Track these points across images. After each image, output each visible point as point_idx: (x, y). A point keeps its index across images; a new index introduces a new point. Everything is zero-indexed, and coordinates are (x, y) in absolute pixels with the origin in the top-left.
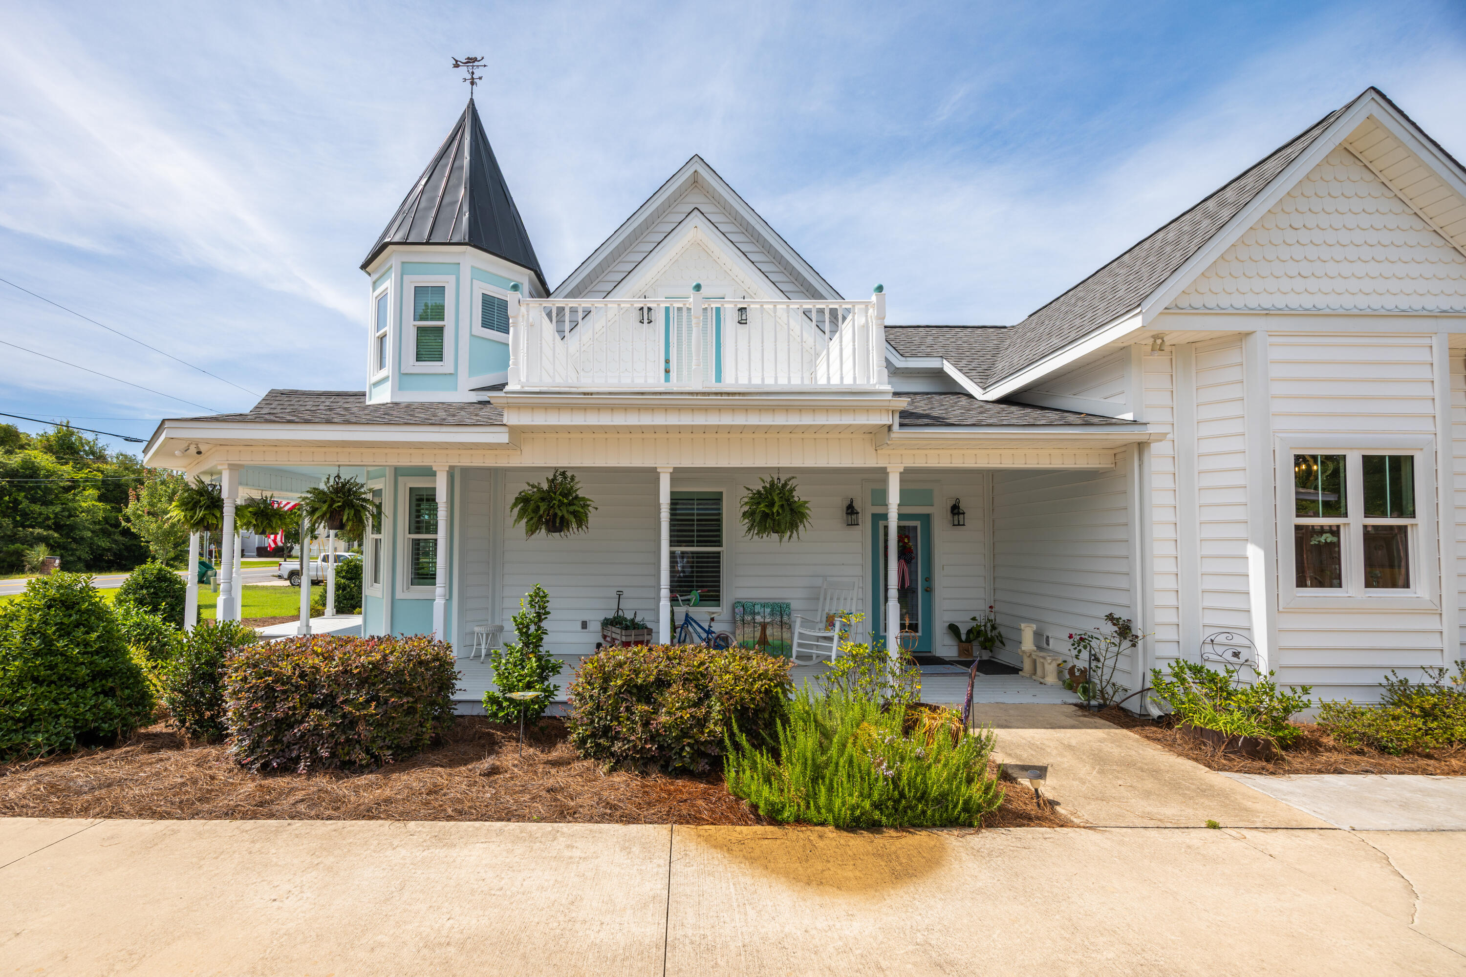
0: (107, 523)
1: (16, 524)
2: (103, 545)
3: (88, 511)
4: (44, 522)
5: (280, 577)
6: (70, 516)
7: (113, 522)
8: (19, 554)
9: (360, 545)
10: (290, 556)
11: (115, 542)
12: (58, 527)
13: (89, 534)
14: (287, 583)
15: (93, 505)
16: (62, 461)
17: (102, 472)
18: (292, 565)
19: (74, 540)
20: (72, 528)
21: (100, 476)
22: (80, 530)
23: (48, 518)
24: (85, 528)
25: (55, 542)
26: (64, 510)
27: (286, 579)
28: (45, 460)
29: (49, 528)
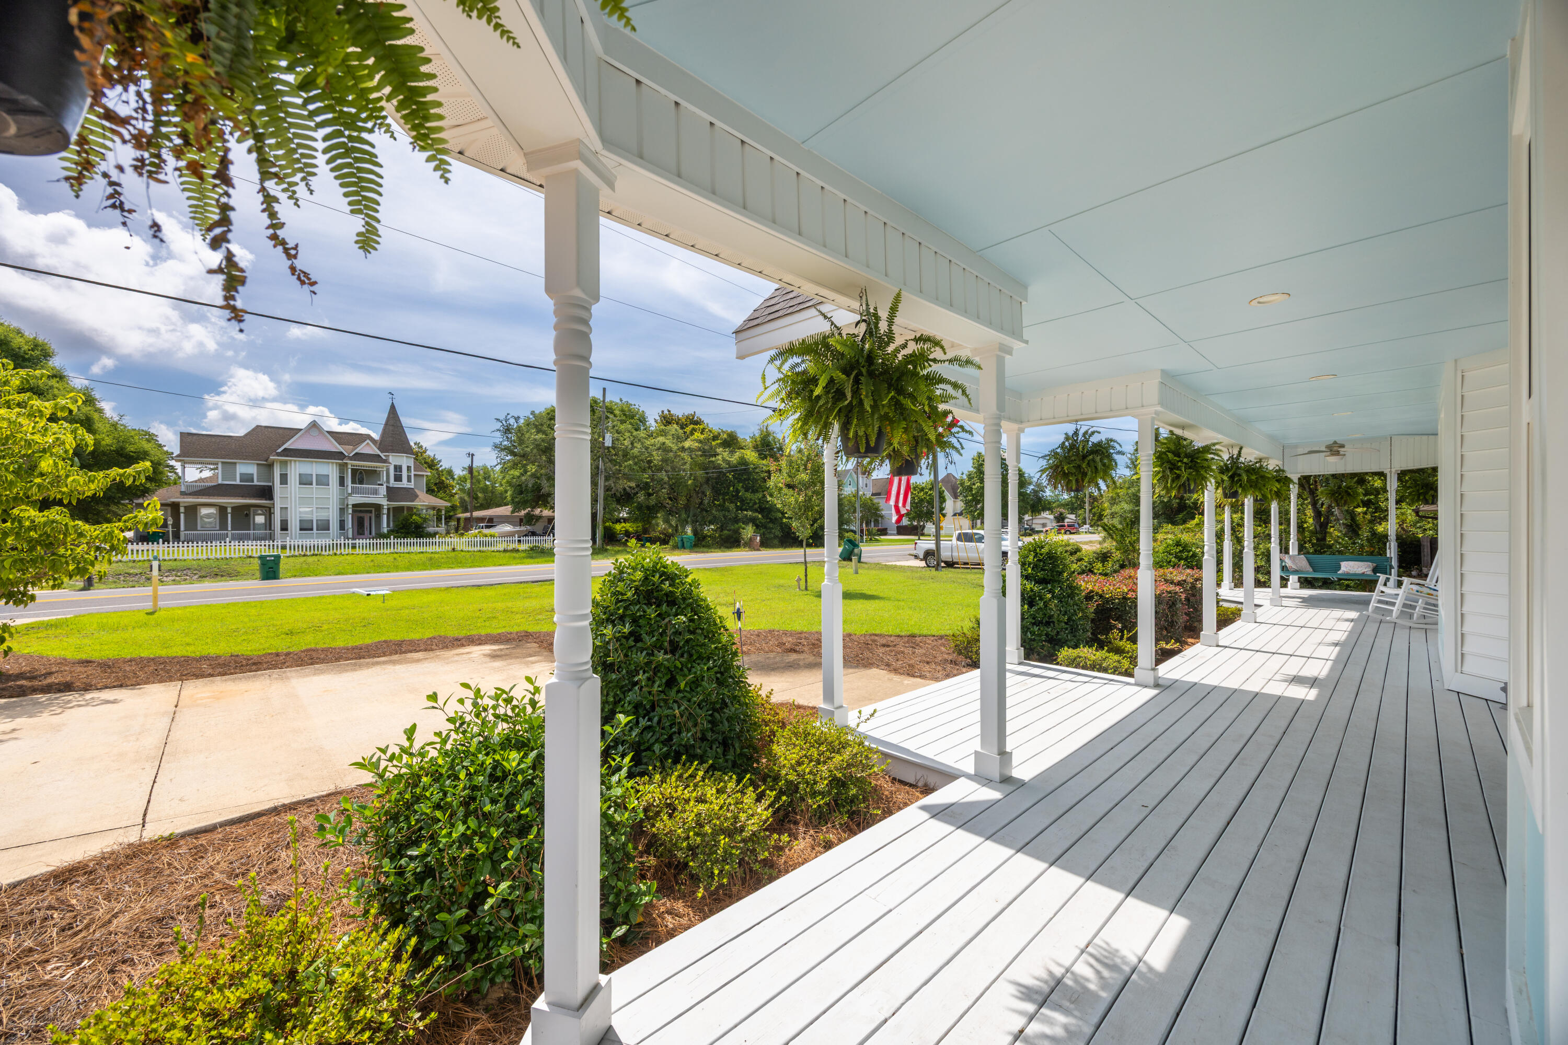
1: (738, 508)
4: (752, 506)
5: (916, 557)
6: (768, 501)
8: (737, 532)
9: (982, 523)
10: (923, 535)
12: (761, 510)
14: (923, 564)
16: (763, 457)
18: (927, 544)
19: (770, 520)
20: (770, 511)
22: (774, 513)
23: (755, 503)
25: (758, 522)
27: (921, 560)
28: (751, 456)
29: (756, 511)
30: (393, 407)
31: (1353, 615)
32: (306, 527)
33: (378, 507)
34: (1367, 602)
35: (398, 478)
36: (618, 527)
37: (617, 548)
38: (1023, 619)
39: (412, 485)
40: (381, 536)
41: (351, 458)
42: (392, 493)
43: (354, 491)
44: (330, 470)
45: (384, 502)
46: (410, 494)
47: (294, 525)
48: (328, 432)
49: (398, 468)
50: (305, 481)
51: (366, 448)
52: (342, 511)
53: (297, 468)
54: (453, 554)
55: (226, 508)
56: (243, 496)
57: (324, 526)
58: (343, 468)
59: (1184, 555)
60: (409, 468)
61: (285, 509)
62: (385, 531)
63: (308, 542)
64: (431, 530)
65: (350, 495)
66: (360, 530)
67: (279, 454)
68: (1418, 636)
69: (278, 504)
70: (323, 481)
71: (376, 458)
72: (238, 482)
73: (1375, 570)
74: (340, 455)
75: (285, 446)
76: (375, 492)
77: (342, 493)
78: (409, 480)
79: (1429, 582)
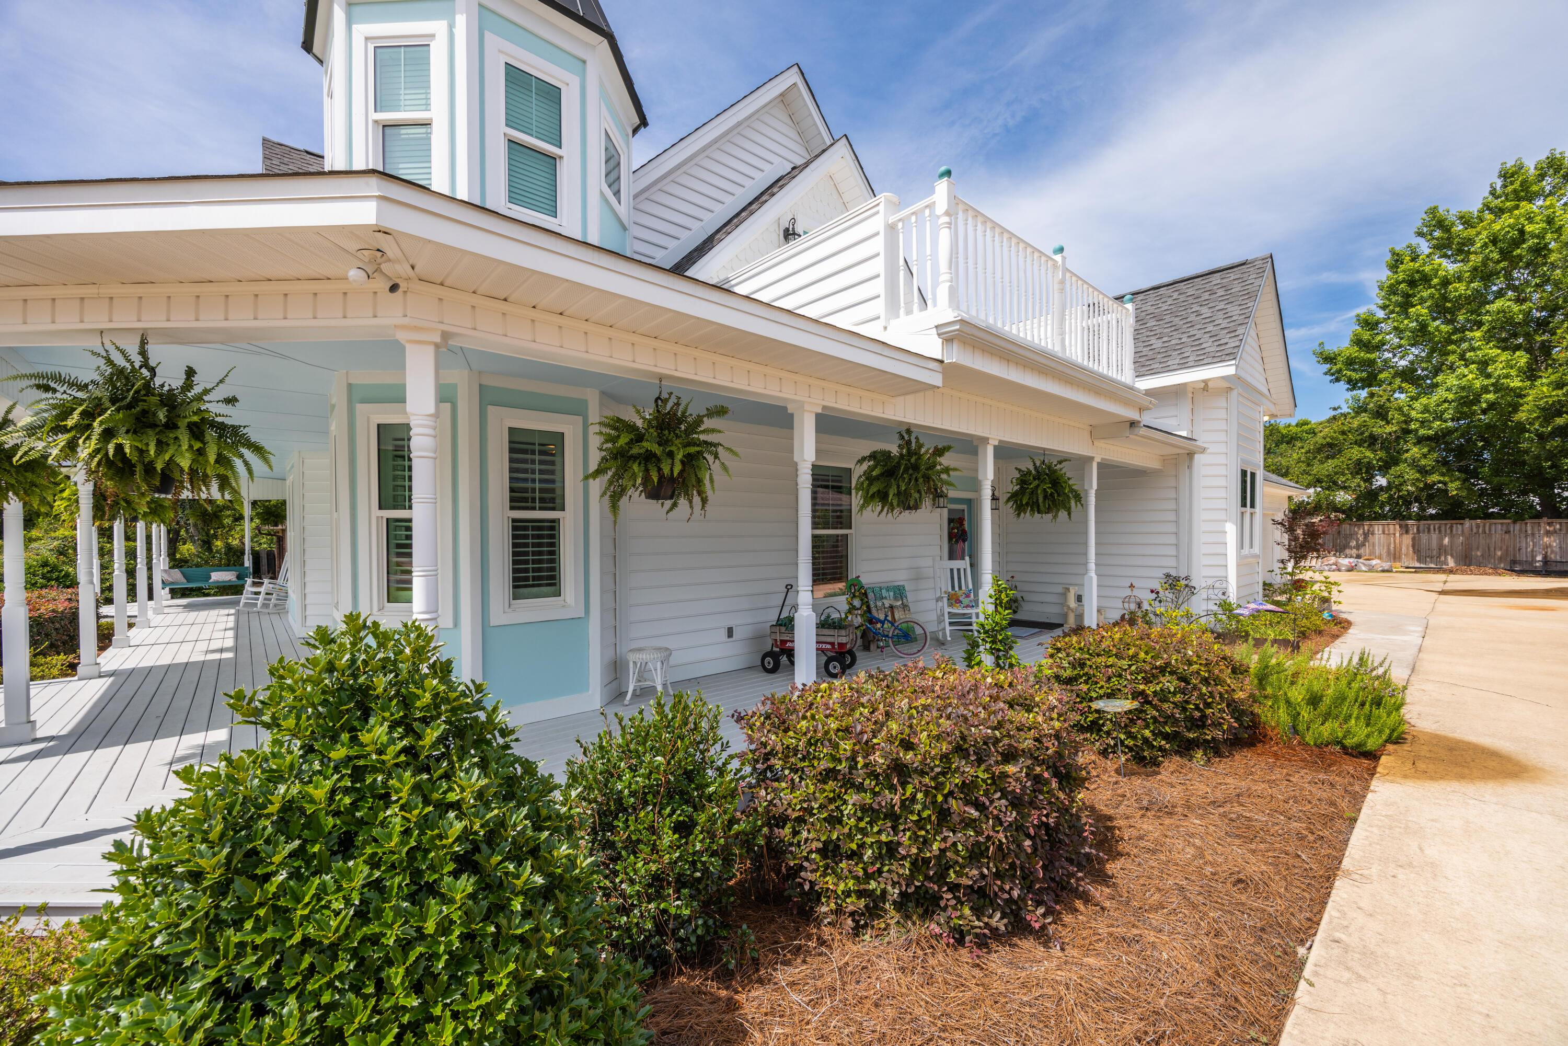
31: (232, 611)
34: (237, 603)
38: (31, 631)
59: (55, 575)
68: (275, 618)
73: (239, 577)
79: (280, 580)
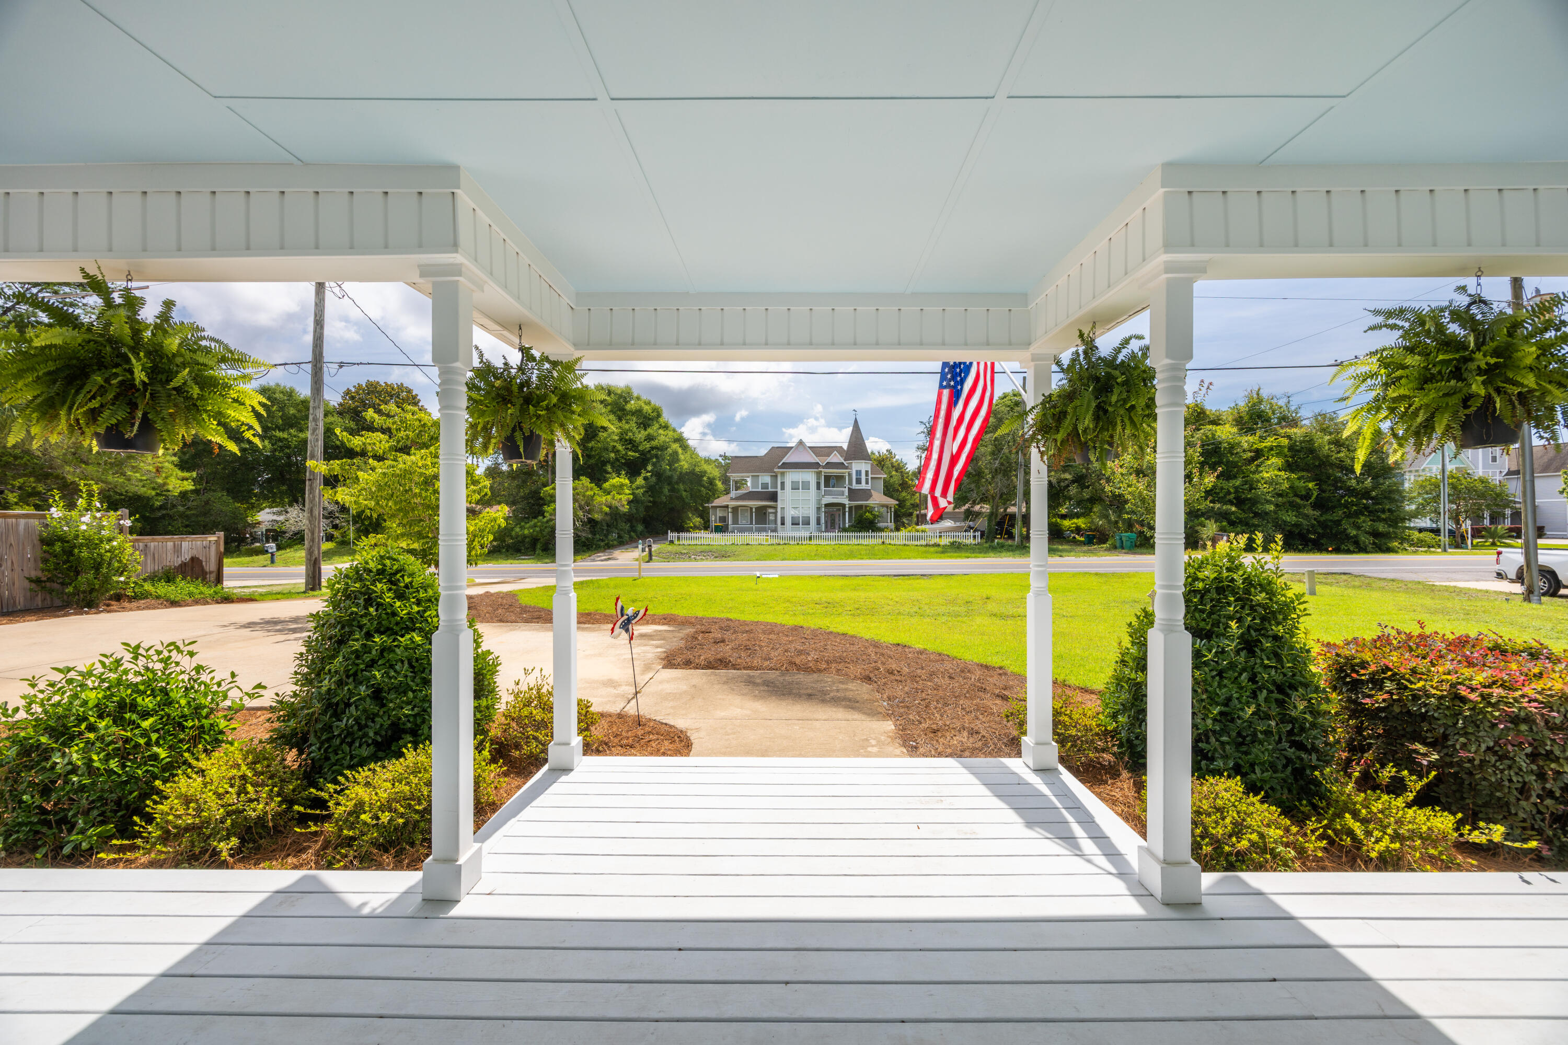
0: (1296, 495)
2: (1288, 519)
3: (1270, 482)
4: (1225, 496)
6: (1251, 489)
7: (1304, 493)
11: (1307, 516)
12: (1238, 502)
13: (1272, 508)
15: (1276, 476)
16: (1249, 431)
17: (1289, 437)
19: (1256, 515)
20: (1254, 502)
21: (1285, 442)
22: (1262, 504)
23: (1229, 493)
24: (1269, 502)
25: (1237, 518)
26: (1246, 483)
30: (856, 421)
32: (795, 523)
33: (843, 505)
35: (859, 481)
36: (1066, 523)
37: (1065, 547)
39: (869, 487)
40: (845, 530)
41: (824, 467)
42: (853, 494)
43: (826, 493)
44: (809, 476)
45: (846, 502)
46: (867, 494)
47: (788, 521)
48: (810, 447)
49: (859, 473)
50: (795, 487)
51: (836, 458)
52: (818, 509)
53: (791, 476)
54: (882, 547)
55: (751, 509)
56: (761, 500)
57: (807, 522)
58: (819, 474)
60: (867, 472)
61: (783, 509)
62: (847, 525)
63: (797, 534)
64: (881, 525)
65: (823, 496)
66: (831, 524)
67: (779, 467)
69: (780, 505)
70: (806, 486)
71: (840, 465)
72: (760, 490)
74: (816, 465)
75: (784, 461)
76: (842, 494)
77: (818, 495)
78: (867, 483)
